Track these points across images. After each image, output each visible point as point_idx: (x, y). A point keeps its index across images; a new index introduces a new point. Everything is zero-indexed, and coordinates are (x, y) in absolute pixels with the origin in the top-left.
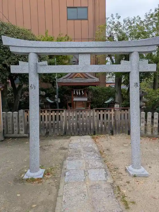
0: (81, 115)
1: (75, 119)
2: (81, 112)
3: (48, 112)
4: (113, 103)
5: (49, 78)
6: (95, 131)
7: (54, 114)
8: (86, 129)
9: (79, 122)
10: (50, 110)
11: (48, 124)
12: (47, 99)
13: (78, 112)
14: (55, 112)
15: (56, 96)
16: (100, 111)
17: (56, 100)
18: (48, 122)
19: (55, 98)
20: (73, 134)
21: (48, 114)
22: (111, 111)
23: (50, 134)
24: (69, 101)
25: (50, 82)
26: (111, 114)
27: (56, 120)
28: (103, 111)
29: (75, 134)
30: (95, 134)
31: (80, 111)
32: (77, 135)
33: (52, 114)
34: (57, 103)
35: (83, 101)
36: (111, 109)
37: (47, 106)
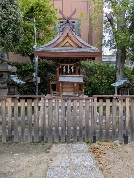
0: (72, 107)
1: (60, 110)
2: (72, 101)
3: (12, 101)
4: (127, 86)
5: (26, 48)
6: (96, 136)
7: (24, 104)
8: (81, 133)
9: (68, 119)
10: (18, 96)
11: (12, 122)
12: (13, 78)
13: (66, 102)
14: (26, 101)
15: (35, 74)
16: (105, 101)
17: (34, 80)
18: (13, 118)
19: (34, 77)
20: (56, 140)
21: (13, 104)
22: (124, 100)
23: (16, 139)
24: (53, 82)
25: (27, 55)
26: (125, 107)
27: (26, 114)
28: (111, 101)
29: (60, 140)
30: (94, 141)
31: (70, 100)
32: (63, 142)
33: (19, 104)
34: (35, 84)
35: (73, 83)
36: (126, 98)
37: (12, 90)
